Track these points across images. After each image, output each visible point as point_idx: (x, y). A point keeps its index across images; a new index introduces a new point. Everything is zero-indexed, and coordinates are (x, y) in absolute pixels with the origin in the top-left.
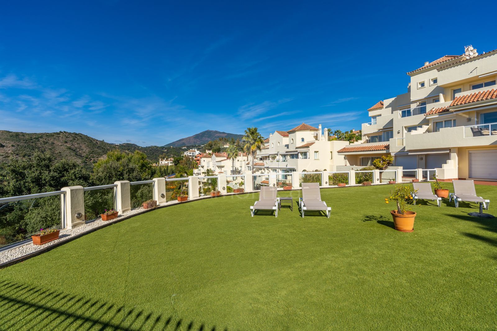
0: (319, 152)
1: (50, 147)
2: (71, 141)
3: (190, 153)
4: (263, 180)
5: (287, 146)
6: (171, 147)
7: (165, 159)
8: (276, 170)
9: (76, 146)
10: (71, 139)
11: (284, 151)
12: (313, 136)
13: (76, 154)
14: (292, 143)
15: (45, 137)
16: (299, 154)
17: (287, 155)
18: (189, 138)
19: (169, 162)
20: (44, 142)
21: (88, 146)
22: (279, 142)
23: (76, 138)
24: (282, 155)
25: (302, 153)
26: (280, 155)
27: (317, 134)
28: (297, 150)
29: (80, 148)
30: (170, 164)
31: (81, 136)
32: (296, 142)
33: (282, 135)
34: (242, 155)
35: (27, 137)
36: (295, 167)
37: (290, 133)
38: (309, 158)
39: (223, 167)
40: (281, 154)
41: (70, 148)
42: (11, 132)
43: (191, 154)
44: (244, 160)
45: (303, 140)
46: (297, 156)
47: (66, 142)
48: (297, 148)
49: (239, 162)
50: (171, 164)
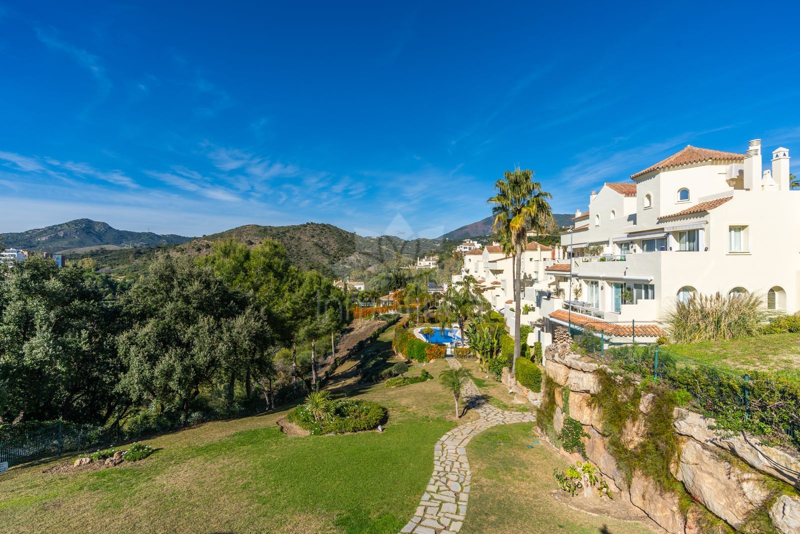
0: (749, 227)
1: (296, 244)
2: (318, 235)
3: (464, 248)
4: (555, 309)
5: (633, 218)
6: (447, 239)
7: (426, 258)
8: (596, 283)
9: (324, 241)
10: (319, 232)
11: (621, 232)
12: (725, 178)
13: (323, 252)
14: (646, 208)
15: (291, 231)
16: (671, 238)
17: (632, 242)
18: (476, 224)
19: (431, 262)
20: (290, 237)
21: (337, 241)
22: (613, 212)
23: (324, 231)
24: (620, 244)
25: (679, 235)
26: (614, 243)
27: (741, 172)
28: (661, 226)
29: (328, 244)
30: (432, 267)
31: (329, 228)
32: (658, 203)
33: (623, 193)
34: (539, 249)
35: (274, 232)
36: (652, 278)
37: (638, 179)
38: (706, 249)
39: (501, 272)
40: (618, 240)
41: (316, 244)
42: (260, 226)
43: (467, 250)
44: (545, 259)
45: (684, 194)
46: (662, 244)
47: (313, 237)
48: (661, 220)
49: (533, 262)
50: (434, 266)
